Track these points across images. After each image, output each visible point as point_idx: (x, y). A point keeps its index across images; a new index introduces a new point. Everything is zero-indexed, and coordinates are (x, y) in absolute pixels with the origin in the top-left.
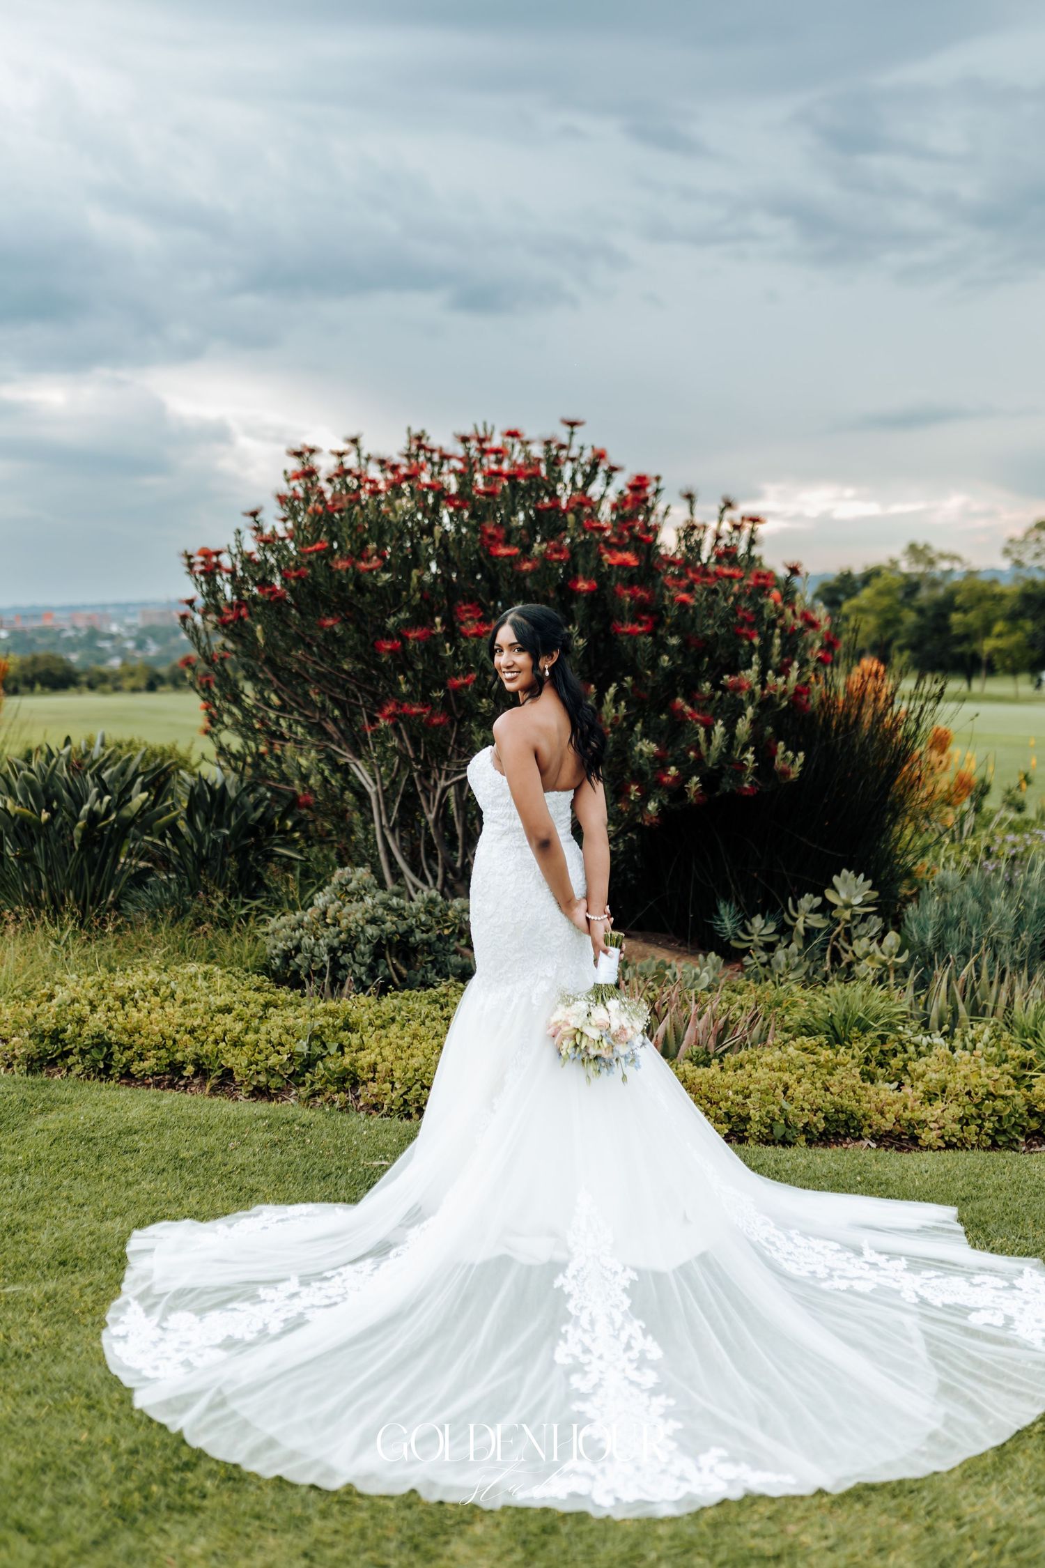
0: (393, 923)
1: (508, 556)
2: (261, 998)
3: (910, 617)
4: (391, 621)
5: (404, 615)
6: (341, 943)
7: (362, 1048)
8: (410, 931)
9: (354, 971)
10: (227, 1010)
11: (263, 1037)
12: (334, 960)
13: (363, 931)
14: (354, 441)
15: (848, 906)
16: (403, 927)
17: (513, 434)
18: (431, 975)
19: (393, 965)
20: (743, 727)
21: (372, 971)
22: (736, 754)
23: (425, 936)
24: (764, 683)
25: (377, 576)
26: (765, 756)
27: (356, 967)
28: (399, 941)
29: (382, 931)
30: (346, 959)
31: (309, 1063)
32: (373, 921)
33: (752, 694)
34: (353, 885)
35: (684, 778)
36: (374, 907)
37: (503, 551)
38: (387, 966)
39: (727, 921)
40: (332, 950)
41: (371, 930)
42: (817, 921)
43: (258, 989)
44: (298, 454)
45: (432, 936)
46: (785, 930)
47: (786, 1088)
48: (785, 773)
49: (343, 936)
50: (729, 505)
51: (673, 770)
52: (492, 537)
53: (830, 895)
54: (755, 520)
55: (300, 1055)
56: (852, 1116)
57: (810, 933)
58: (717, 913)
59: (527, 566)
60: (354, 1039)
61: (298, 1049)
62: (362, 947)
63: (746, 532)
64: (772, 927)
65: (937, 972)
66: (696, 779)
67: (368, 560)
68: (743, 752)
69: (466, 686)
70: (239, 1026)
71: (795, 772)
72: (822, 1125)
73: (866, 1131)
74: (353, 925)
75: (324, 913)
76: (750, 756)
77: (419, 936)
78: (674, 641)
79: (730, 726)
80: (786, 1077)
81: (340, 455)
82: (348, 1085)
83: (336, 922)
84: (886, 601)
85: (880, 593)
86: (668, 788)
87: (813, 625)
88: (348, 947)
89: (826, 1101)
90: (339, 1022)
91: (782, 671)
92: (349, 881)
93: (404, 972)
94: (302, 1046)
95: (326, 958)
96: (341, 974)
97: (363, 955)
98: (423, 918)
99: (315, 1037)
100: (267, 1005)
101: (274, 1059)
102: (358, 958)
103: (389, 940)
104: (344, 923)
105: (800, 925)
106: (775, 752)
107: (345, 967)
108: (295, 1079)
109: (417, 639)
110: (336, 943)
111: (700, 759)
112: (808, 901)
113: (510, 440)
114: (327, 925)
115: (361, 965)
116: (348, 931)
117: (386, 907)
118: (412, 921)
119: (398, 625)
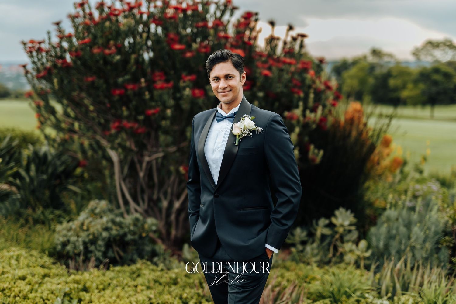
0: (117, 230)
1: (180, 49)
2: (42, 271)
3: (371, 81)
4: (120, 80)
5: (127, 77)
6: (90, 240)
7: (90, 302)
8: (125, 235)
9: (95, 255)
10: (23, 278)
11: (39, 295)
12: (86, 248)
13: (101, 234)
15: (342, 226)
16: (121, 232)
18: (135, 257)
19: (116, 251)
20: (294, 136)
21: (105, 254)
24: (304, 115)
25: (113, 57)
27: (97, 252)
28: (119, 240)
29: (110, 234)
30: (92, 248)
32: (106, 229)
33: (298, 121)
34: (97, 211)
36: (107, 222)
37: (177, 47)
38: (113, 251)
40: (85, 243)
41: (105, 234)
42: (327, 231)
43: (43, 266)
45: (136, 237)
46: (311, 235)
48: (313, 160)
49: (91, 237)
50: (291, 28)
52: (172, 40)
53: (334, 220)
54: (303, 36)
57: (323, 237)
59: (189, 55)
60: (87, 296)
61: (56, 303)
62: (100, 243)
63: (298, 42)
64: (304, 234)
65: (386, 265)
67: (110, 48)
69: (154, 114)
70: (28, 288)
71: (318, 159)
74: (96, 232)
75: (83, 224)
77: (129, 237)
78: (261, 94)
83: (88, 230)
84: (361, 73)
87: (329, 88)
88: (93, 242)
90: (81, 286)
91: (314, 110)
92: (96, 208)
93: (122, 254)
94: (58, 301)
95: (82, 248)
96: (89, 255)
97: (100, 246)
98: (132, 228)
99: (66, 295)
100: (45, 276)
102: (98, 248)
103: (114, 239)
104: (92, 230)
105: (318, 233)
107: (91, 252)
109: (131, 89)
110: (87, 240)
112: (323, 222)
114: (84, 230)
115: (99, 251)
116: (94, 234)
117: (113, 222)
118: (126, 230)
119: (124, 82)
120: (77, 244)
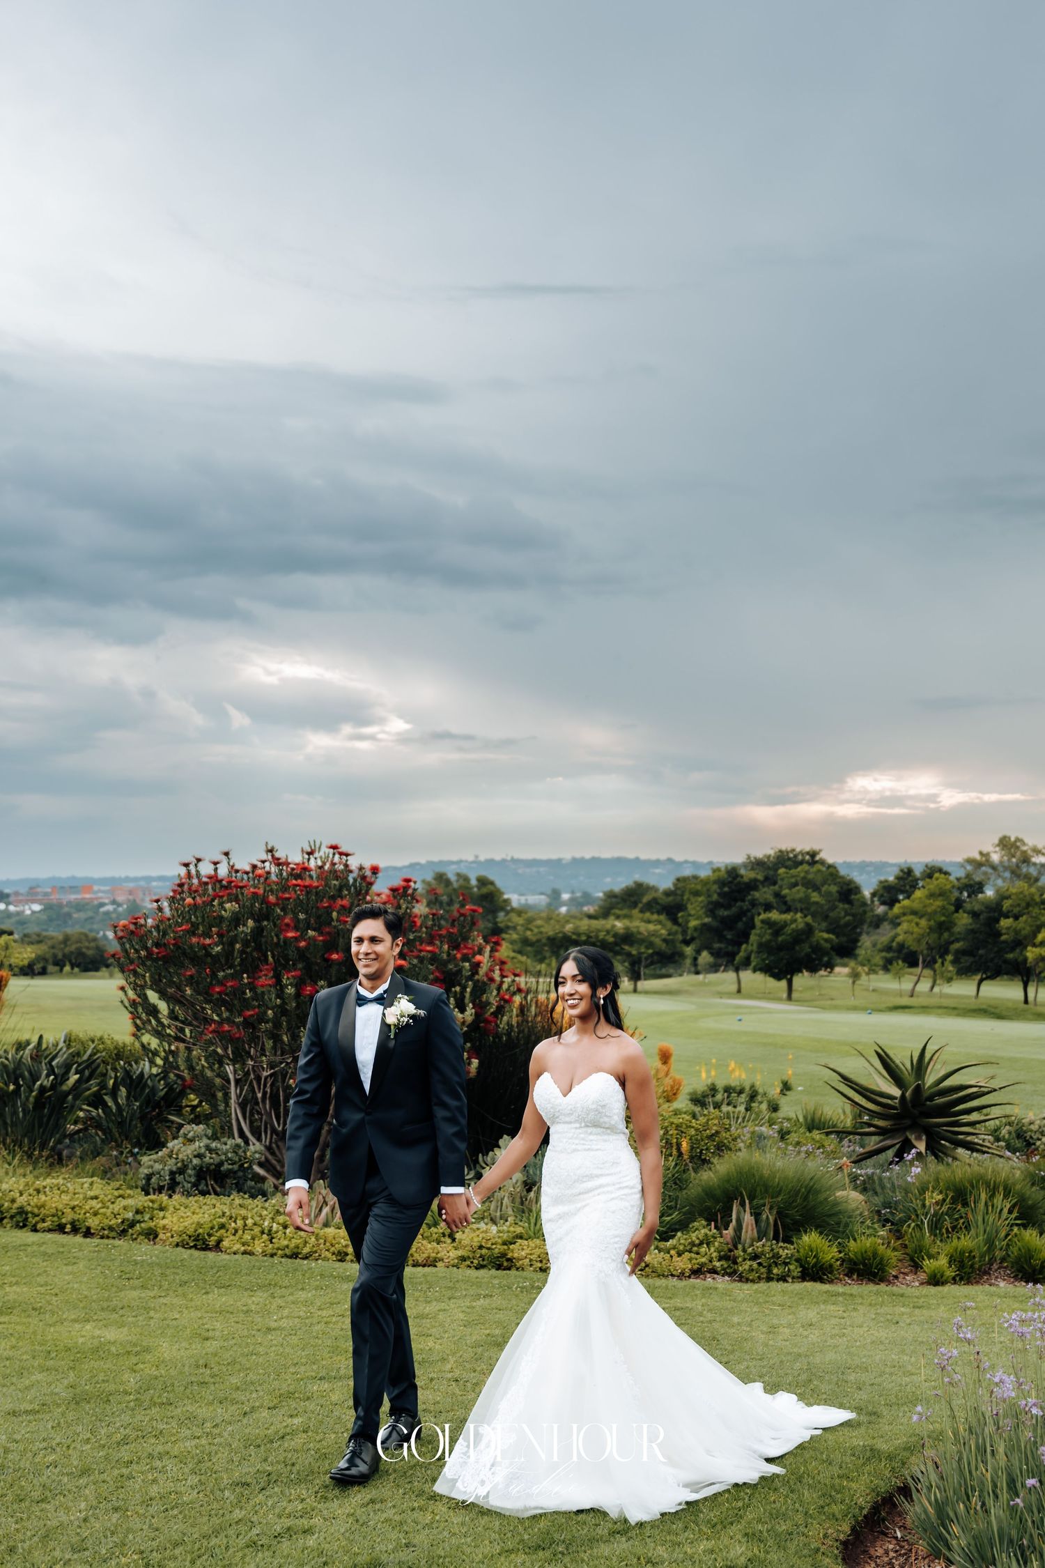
0: (211, 1157)
1: (293, 938)
2: (117, 1193)
4: (221, 974)
5: (229, 972)
6: (178, 1168)
7: (164, 1218)
8: (221, 1164)
9: (183, 1186)
10: (96, 1198)
11: (109, 1211)
12: (173, 1179)
13: (191, 1161)
14: (227, 854)
16: (217, 1159)
17: (334, 847)
18: (234, 1191)
19: (212, 1185)
21: (195, 1185)
23: (230, 1167)
25: (213, 949)
27: (185, 1184)
28: (214, 1170)
29: (203, 1162)
30: (179, 1178)
31: (132, 1224)
32: (199, 1156)
34: (191, 1136)
36: (201, 1148)
37: (290, 934)
38: (207, 1186)
40: (172, 1173)
41: (196, 1161)
43: (116, 1189)
44: (186, 865)
45: (236, 1167)
49: (179, 1165)
52: (286, 925)
55: (128, 1220)
59: (303, 944)
60: (161, 1214)
61: (126, 1216)
62: (190, 1171)
67: (211, 938)
69: (252, 1016)
70: (100, 1205)
74: (185, 1158)
75: (172, 1152)
77: (226, 1167)
81: (215, 863)
82: (151, 1237)
83: (177, 1158)
84: (939, 903)
85: (932, 895)
88: (182, 1171)
90: (156, 1206)
92: (190, 1133)
93: (218, 1189)
94: (130, 1215)
95: (167, 1177)
96: (175, 1187)
97: (190, 1176)
98: (230, 1156)
99: (138, 1212)
101: (113, 1222)
102: (187, 1178)
103: (208, 1168)
104: (181, 1158)
107: (178, 1182)
108: (124, 1232)
109: (231, 986)
110: (174, 1169)
113: (332, 851)
114: (172, 1159)
115: (189, 1182)
116: (183, 1161)
117: (208, 1148)
118: (223, 1157)
119: (225, 977)
120: (162, 1173)
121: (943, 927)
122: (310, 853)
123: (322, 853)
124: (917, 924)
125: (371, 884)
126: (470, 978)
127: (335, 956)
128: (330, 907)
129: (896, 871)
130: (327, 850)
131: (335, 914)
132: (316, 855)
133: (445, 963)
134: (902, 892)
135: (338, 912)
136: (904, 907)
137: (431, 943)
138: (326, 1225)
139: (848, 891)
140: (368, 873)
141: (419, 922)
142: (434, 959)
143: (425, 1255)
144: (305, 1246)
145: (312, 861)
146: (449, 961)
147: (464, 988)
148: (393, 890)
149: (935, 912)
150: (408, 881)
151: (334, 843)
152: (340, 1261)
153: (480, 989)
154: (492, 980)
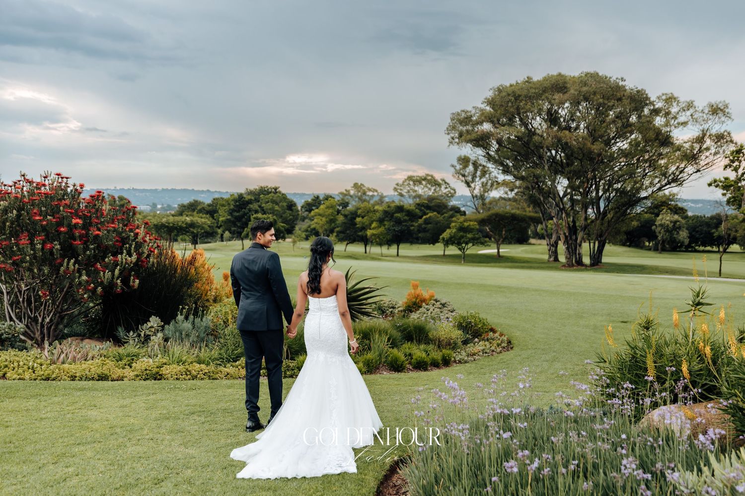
8: (2, 335)
15: (153, 327)
17: (58, 175)
20: (117, 272)
22: (115, 280)
23: (7, 336)
26: (125, 281)
33: (122, 262)
35: (95, 288)
37: (37, 218)
39: (121, 332)
42: (149, 332)
45: (10, 336)
46: (139, 335)
47: (91, 369)
48: (133, 286)
51: (92, 285)
53: (149, 324)
56: (106, 375)
57: (147, 336)
58: (117, 330)
59: (45, 223)
64: (135, 335)
66: (100, 288)
68: (117, 280)
69: (17, 259)
71: (137, 286)
72: (97, 378)
73: (110, 379)
76: (119, 281)
77: (5, 336)
79: (113, 272)
80: (91, 367)
84: (331, 211)
85: (328, 207)
86: (90, 290)
89: (99, 371)
93: (1, 348)
105: (142, 334)
106: (130, 279)
109: (5, 244)
111: (102, 282)
112: (144, 326)
118: (3, 331)
121: (332, 221)
122: (45, 177)
123: (52, 177)
124: (321, 220)
125: (80, 193)
126: (133, 241)
127: (62, 229)
128: (59, 204)
129: (312, 197)
130: (55, 176)
131: (61, 208)
132: (49, 178)
133: (121, 233)
134: (314, 206)
135: (64, 207)
136: (316, 213)
137: (113, 223)
138: (63, 363)
139: (291, 206)
140: (78, 188)
141: (105, 213)
142: (115, 230)
143: (117, 375)
144: (53, 374)
145: (47, 181)
146: (123, 232)
147: (131, 245)
148: (91, 196)
149: (329, 215)
150: (99, 192)
151: (58, 173)
152: (73, 380)
153: (139, 246)
154: (145, 241)
